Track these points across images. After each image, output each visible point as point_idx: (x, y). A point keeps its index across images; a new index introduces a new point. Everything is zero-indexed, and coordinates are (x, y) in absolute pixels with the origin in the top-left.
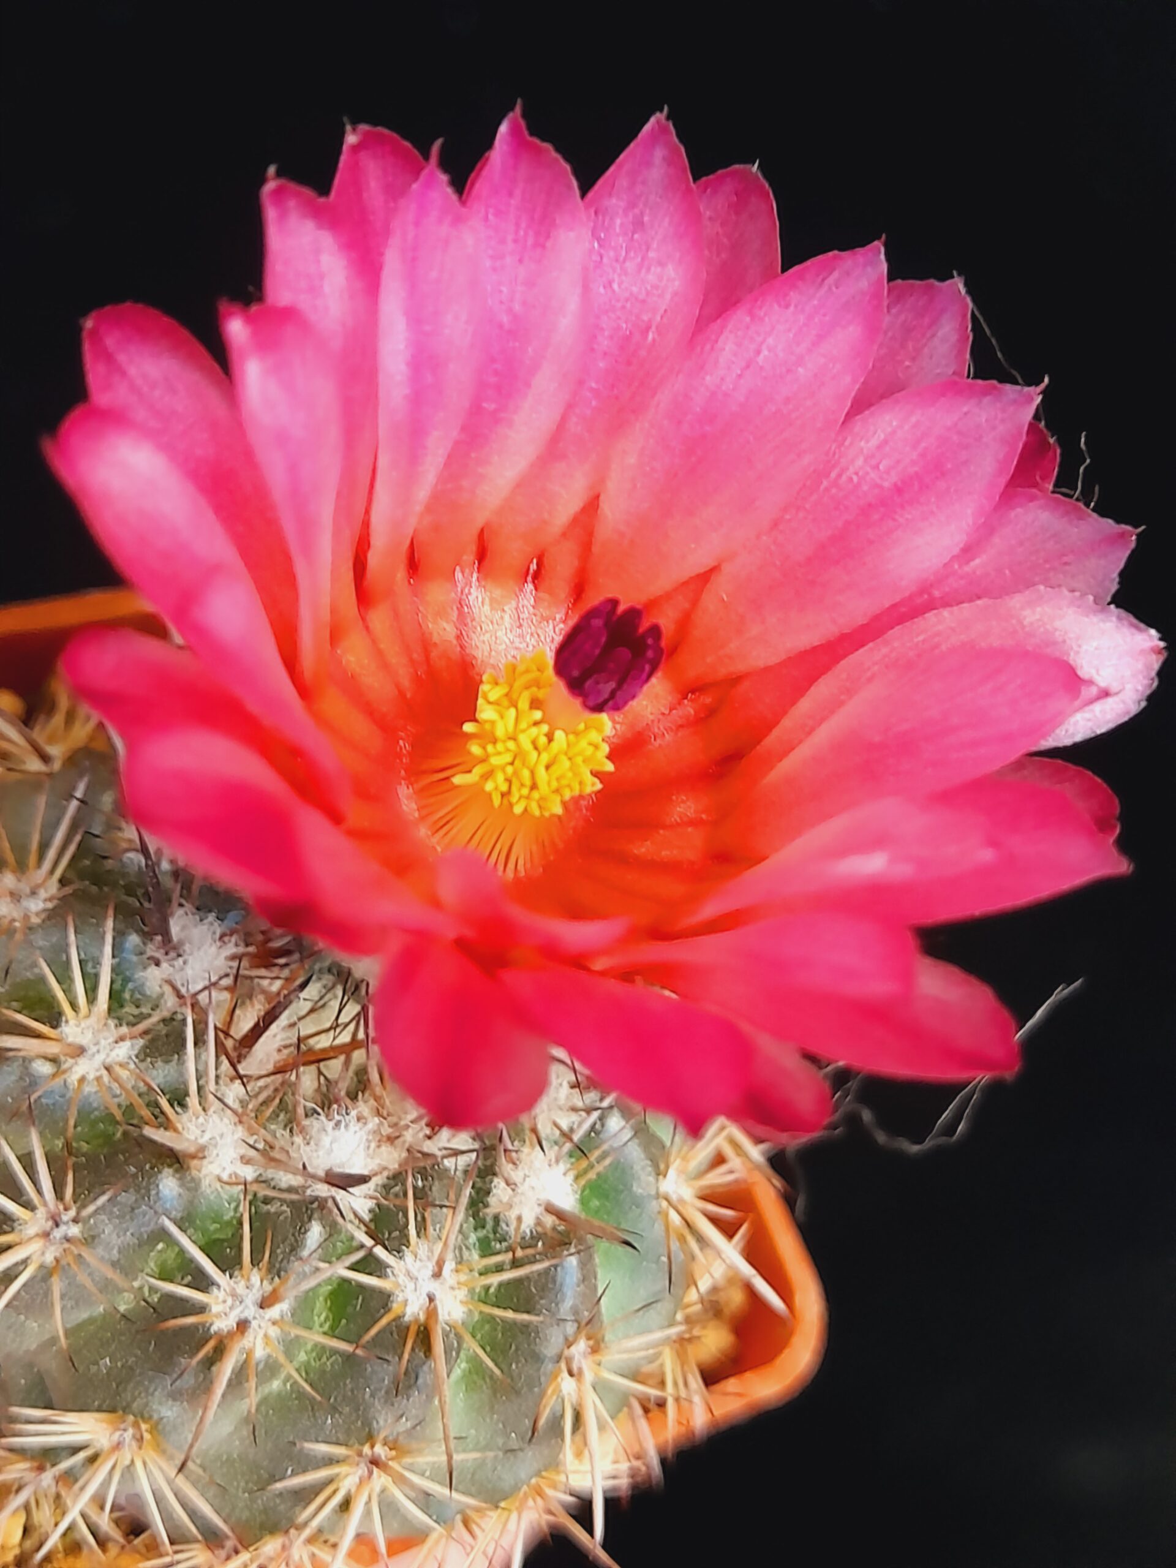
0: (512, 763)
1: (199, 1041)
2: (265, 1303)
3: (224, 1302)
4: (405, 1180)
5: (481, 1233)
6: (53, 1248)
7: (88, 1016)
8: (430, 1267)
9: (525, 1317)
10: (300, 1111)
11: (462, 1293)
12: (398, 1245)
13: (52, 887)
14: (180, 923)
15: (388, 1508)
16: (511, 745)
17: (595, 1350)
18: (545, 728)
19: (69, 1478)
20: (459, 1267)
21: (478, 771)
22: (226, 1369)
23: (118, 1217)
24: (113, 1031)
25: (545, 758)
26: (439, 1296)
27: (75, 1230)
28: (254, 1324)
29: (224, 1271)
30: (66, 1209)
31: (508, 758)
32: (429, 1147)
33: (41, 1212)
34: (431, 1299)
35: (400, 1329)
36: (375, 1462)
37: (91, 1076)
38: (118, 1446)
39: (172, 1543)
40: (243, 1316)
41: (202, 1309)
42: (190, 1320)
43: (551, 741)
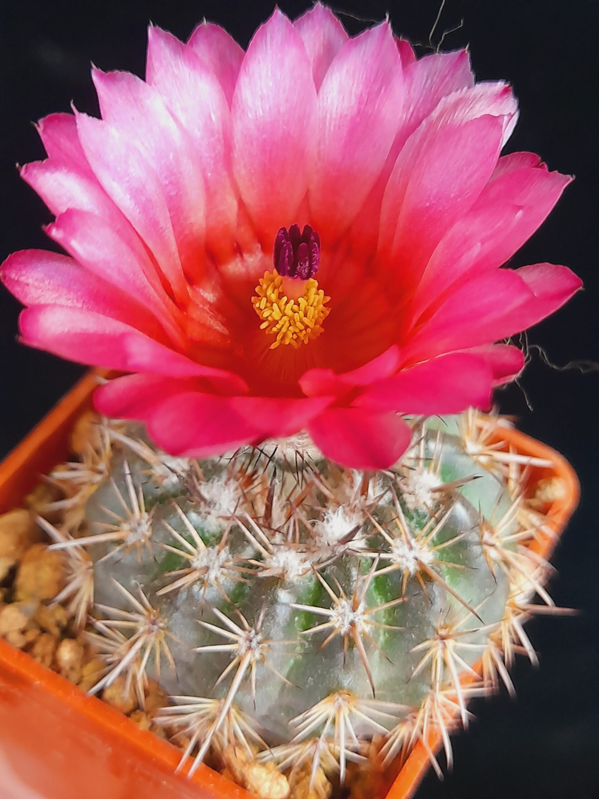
0: (290, 325)
1: (250, 530)
2: (354, 609)
3: (338, 620)
4: (370, 520)
5: (415, 520)
6: (256, 651)
7: (199, 553)
8: (406, 547)
9: (457, 539)
10: (309, 526)
11: (425, 548)
12: (387, 548)
13: (146, 516)
14: (205, 490)
15: (462, 653)
16: (285, 318)
17: (492, 532)
18: (292, 302)
19: (330, 738)
20: (417, 539)
21: (279, 337)
22: (360, 642)
23: (272, 619)
24: (213, 551)
25: (301, 313)
26: (418, 555)
27: (259, 637)
28: (356, 620)
29: (329, 609)
30: (250, 632)
31: (287, 324)
32: (369, 502)
33: (241, 641)
34: (416, 559)
35: (413, 580)
36: (443, 638)
37: (219, 574)
38: (339, 708)
39: (390, 730)
40: (349, 620)
41: (332, 630)
42: (331, 636)
43: (299, 305)
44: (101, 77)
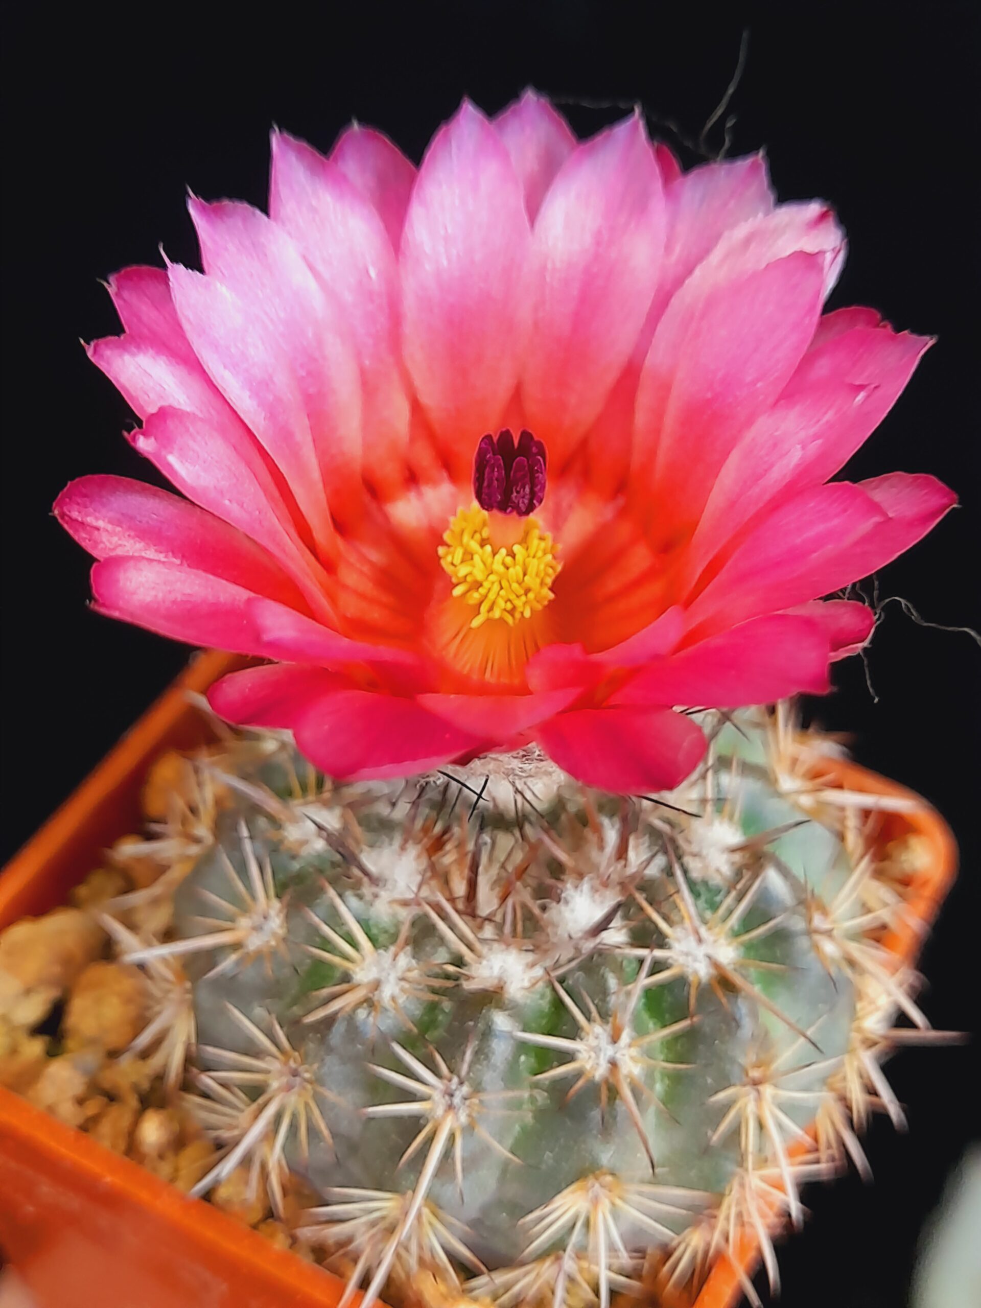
0: (502, 588)
1: (444, 917)
2: (615, 1039)
3: (590, 1057)
4: (634, 899)
5: (703, 898)
6: (461, 1111)
7: (363, 959)
8: (692, 940)
9: (771, 924)
10: (537, 911)
11: (722, 941)
12: (661, 942)
13: (276, 904)
14: (371, 860)
15: (788, 1108)
16: (492, 578)
17: (825, 912)
18: (503, 551)
19: (581, 1253)
20: (709, 925)
21: (484, 608)
22: (626, 1092)
23: (485, 1059)
24: (386, 956)
25: (519, 569)
26: (711, 951)
27: (466, 1089)
28: (618, 1056)
29: (574, 1039)
30: (450, 1080)
31: (496, 587)
32: (632, 868)
33: (437, 1096)
34: (709, 957)
35: (705, 992)
36: (756, 1083)
37: (397, 991)
38: (595, 1202)
39: (678, 1234)
40: (607, 1057)
41: (579, 1074)
42: (580, 1083)
43: (513, 556)
44: (203, 210)
